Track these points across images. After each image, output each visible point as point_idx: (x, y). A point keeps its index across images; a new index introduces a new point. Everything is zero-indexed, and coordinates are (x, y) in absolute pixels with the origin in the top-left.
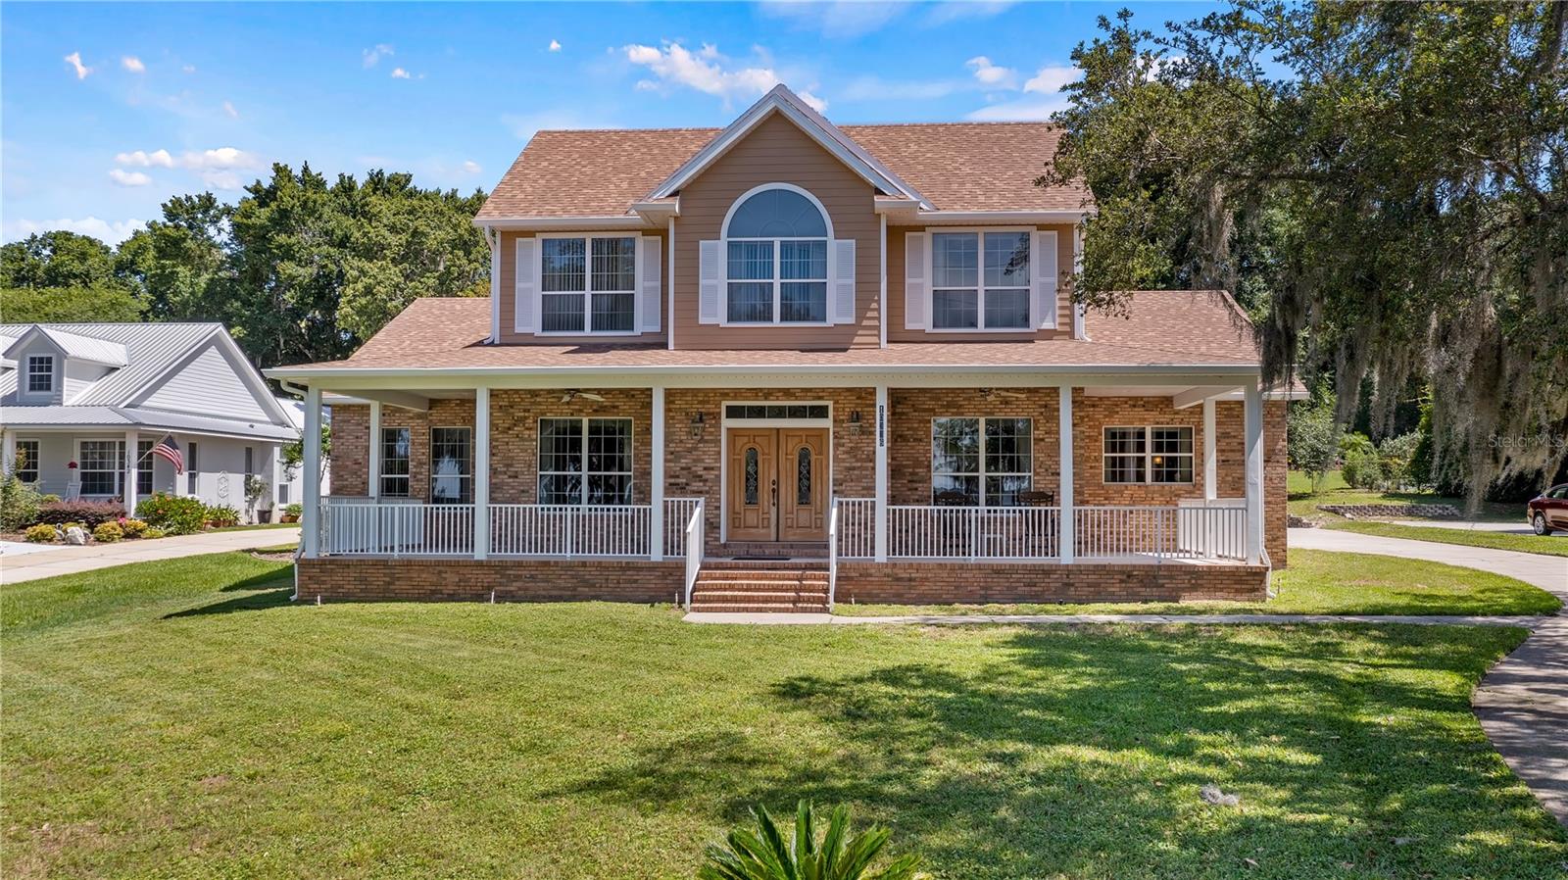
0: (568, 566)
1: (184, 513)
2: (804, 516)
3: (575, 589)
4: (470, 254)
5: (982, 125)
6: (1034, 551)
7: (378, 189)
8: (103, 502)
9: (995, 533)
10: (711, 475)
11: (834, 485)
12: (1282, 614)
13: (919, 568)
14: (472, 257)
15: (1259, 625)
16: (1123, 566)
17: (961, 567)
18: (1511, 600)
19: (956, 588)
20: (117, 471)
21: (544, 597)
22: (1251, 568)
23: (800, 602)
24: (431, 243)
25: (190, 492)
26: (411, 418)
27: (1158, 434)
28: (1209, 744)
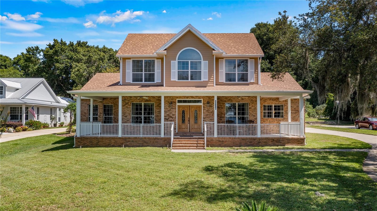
0: (141, 138)
1: (37, 125)
2: (196, 126)
3: (143, 144)
4: (103, 61)
5: (234, 34)
6: (250, 134)
7: (79, 45)
8: (17, 122)
9: (241, 130)
10: (174, 116)
11: (203, 119)
12: (310, 149)
13: (225, 138)
14: (104, 62)
15: (307, 152)
16: (272, 138)
17: (235, 138)
18: (360, 145)
19: (233, 143)
20: (19, 114)
21: (135, 146)
22: (301, 138)
23: (198, 147)
24: (94, 59)
25: (37, 119)
26: (99, 102)
27: (275, 106)
28: (310, 181)
